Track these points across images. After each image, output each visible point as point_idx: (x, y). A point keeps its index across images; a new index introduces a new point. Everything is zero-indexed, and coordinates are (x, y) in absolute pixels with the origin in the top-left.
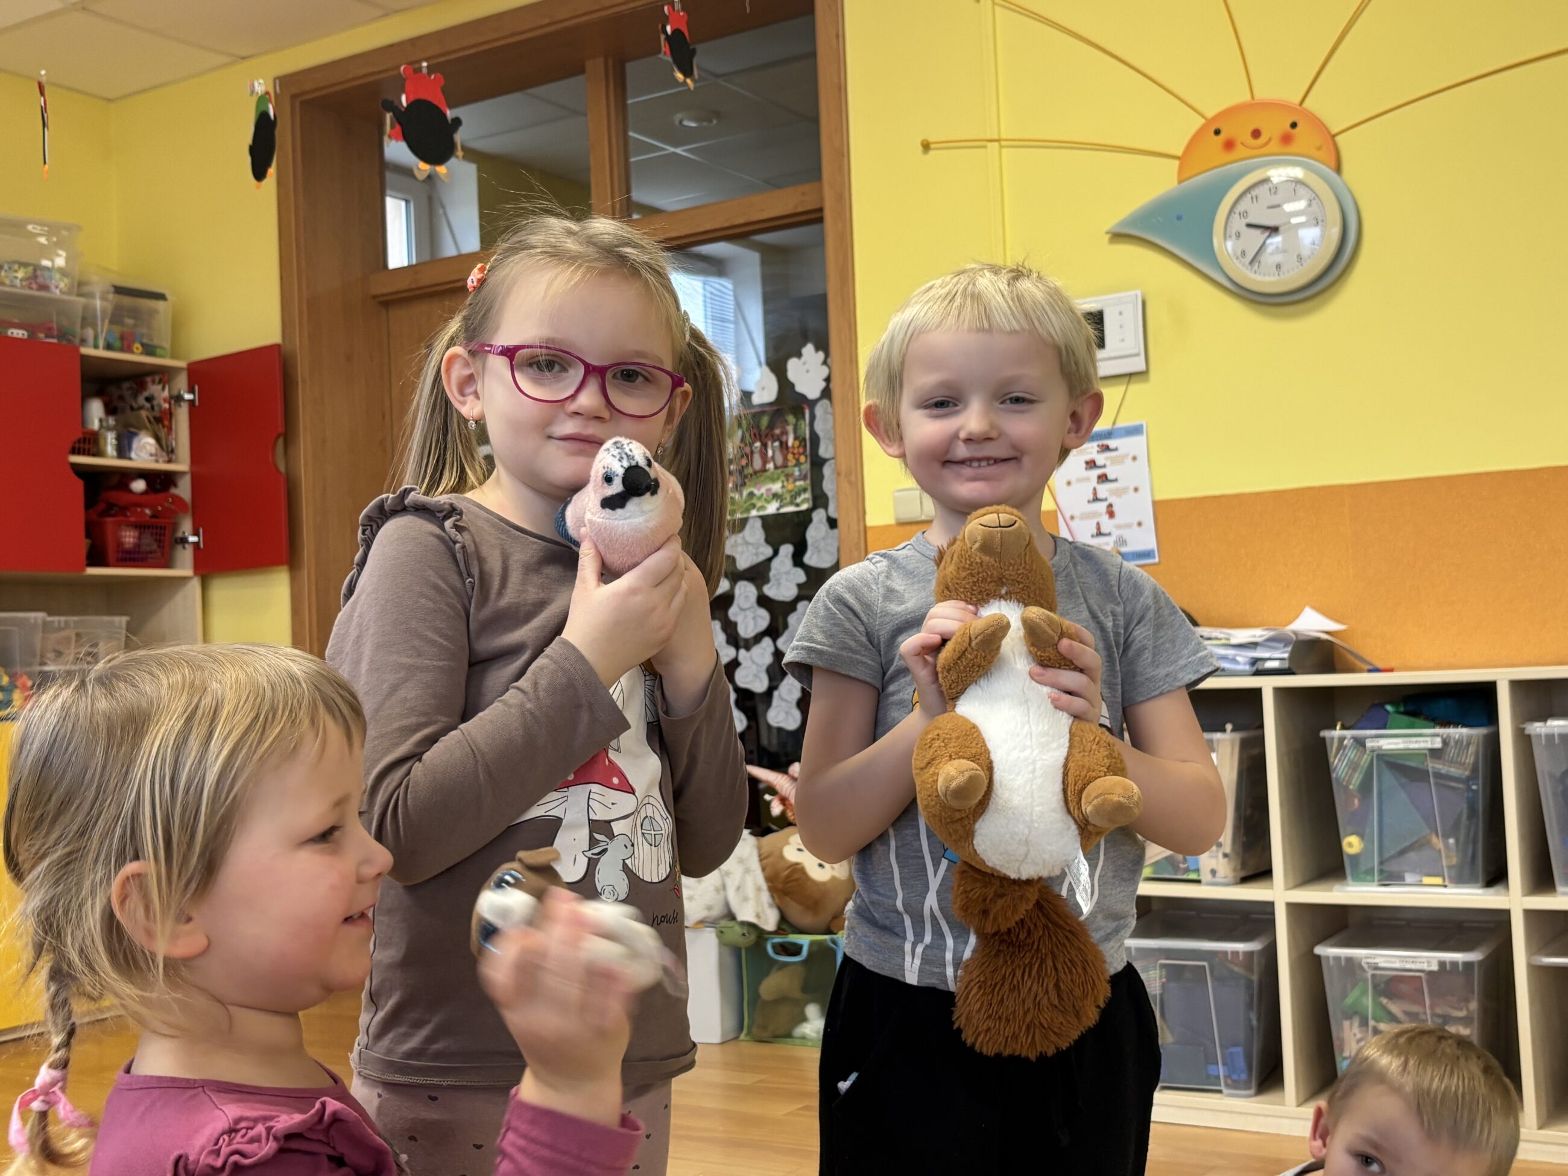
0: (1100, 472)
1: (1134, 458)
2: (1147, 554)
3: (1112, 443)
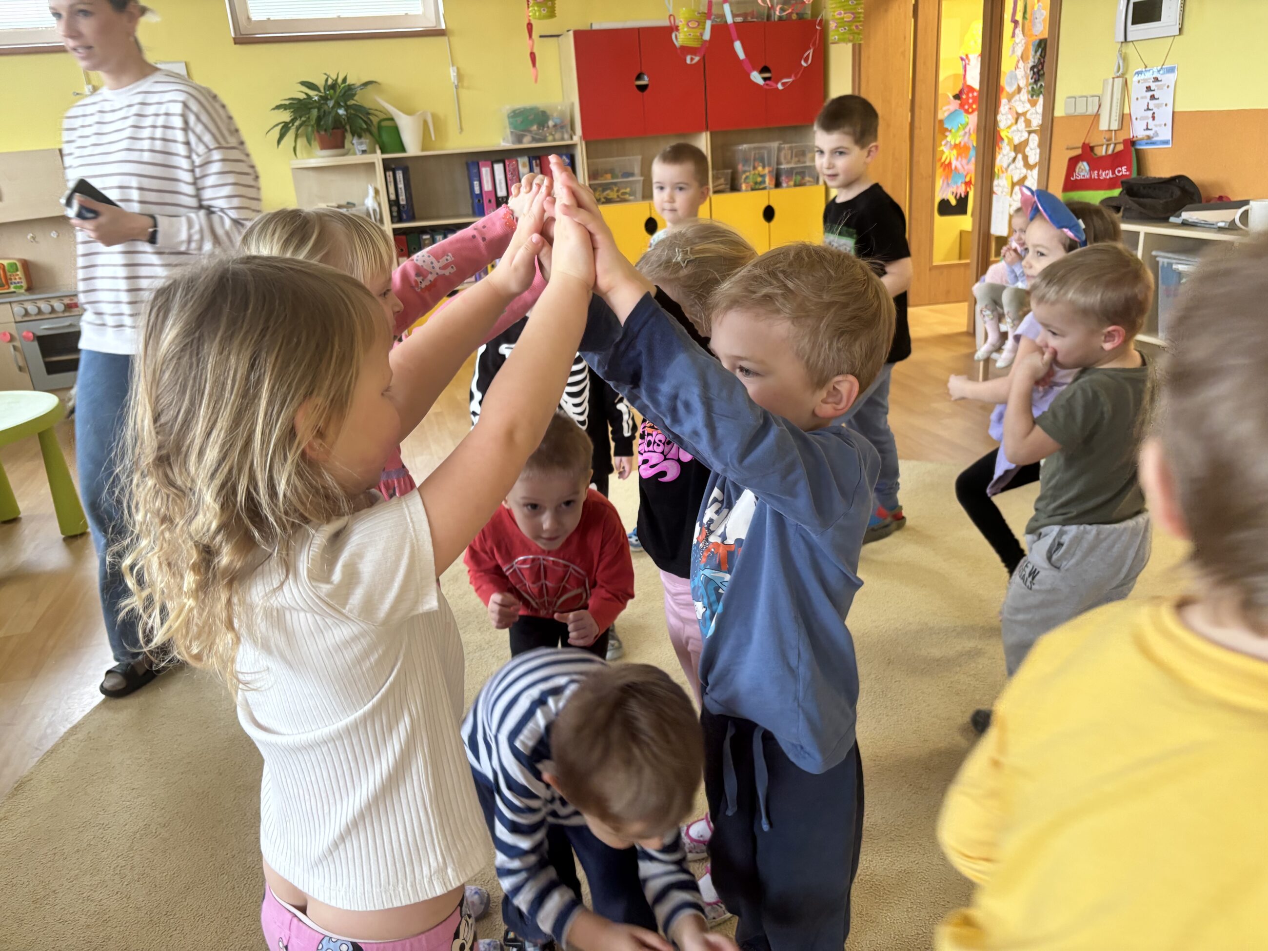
0: (1151, 93)
1: (1168, 87)
2: (1166, 142)
3: (1160, 77)
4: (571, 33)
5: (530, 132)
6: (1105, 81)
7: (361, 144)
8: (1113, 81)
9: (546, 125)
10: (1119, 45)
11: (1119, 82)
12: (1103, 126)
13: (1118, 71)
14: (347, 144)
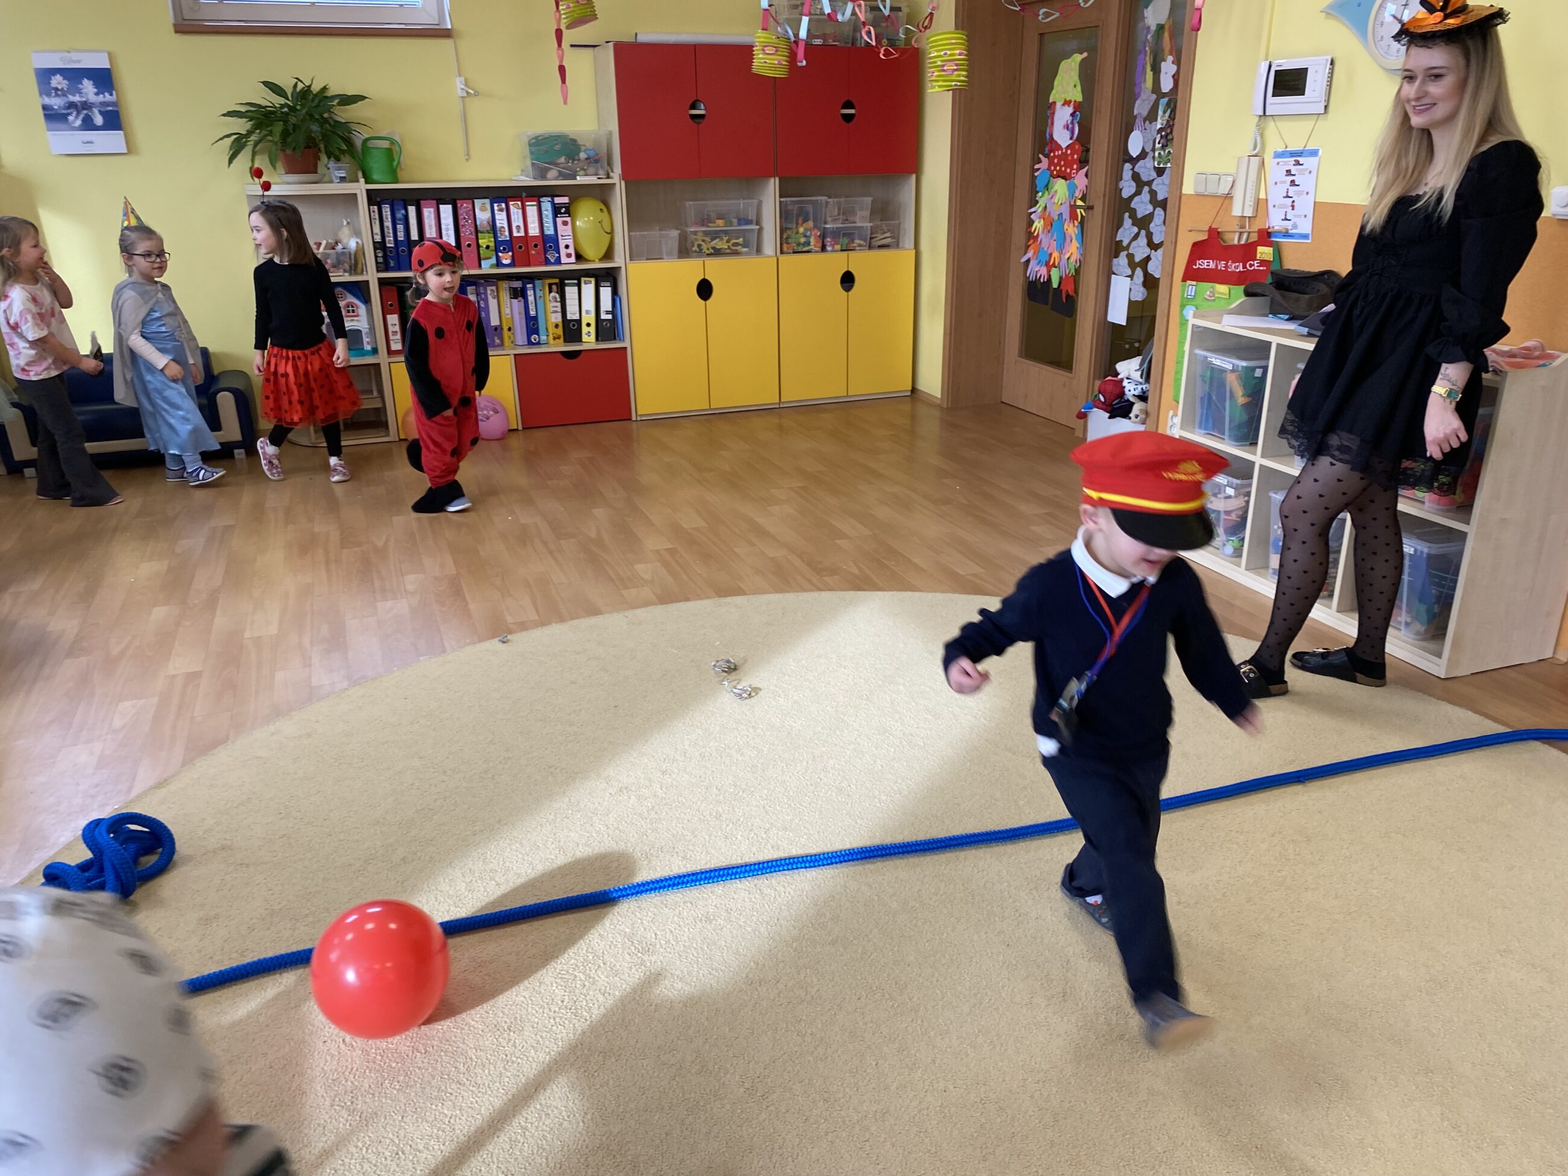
0: (1292, 178)
1: (1310, 172)
2: (1305, 236)
3: (1301, 160)
4: (611, 44)
5: (557, 165)
6: (1239, 158)
7: (339, 169)
8: (1249, 160)
9: (576, 158)
10: (1257, 119)
11: (1255, 161)
12: (1237, 211)
13: (1255, 148)
14: (321, 169)
